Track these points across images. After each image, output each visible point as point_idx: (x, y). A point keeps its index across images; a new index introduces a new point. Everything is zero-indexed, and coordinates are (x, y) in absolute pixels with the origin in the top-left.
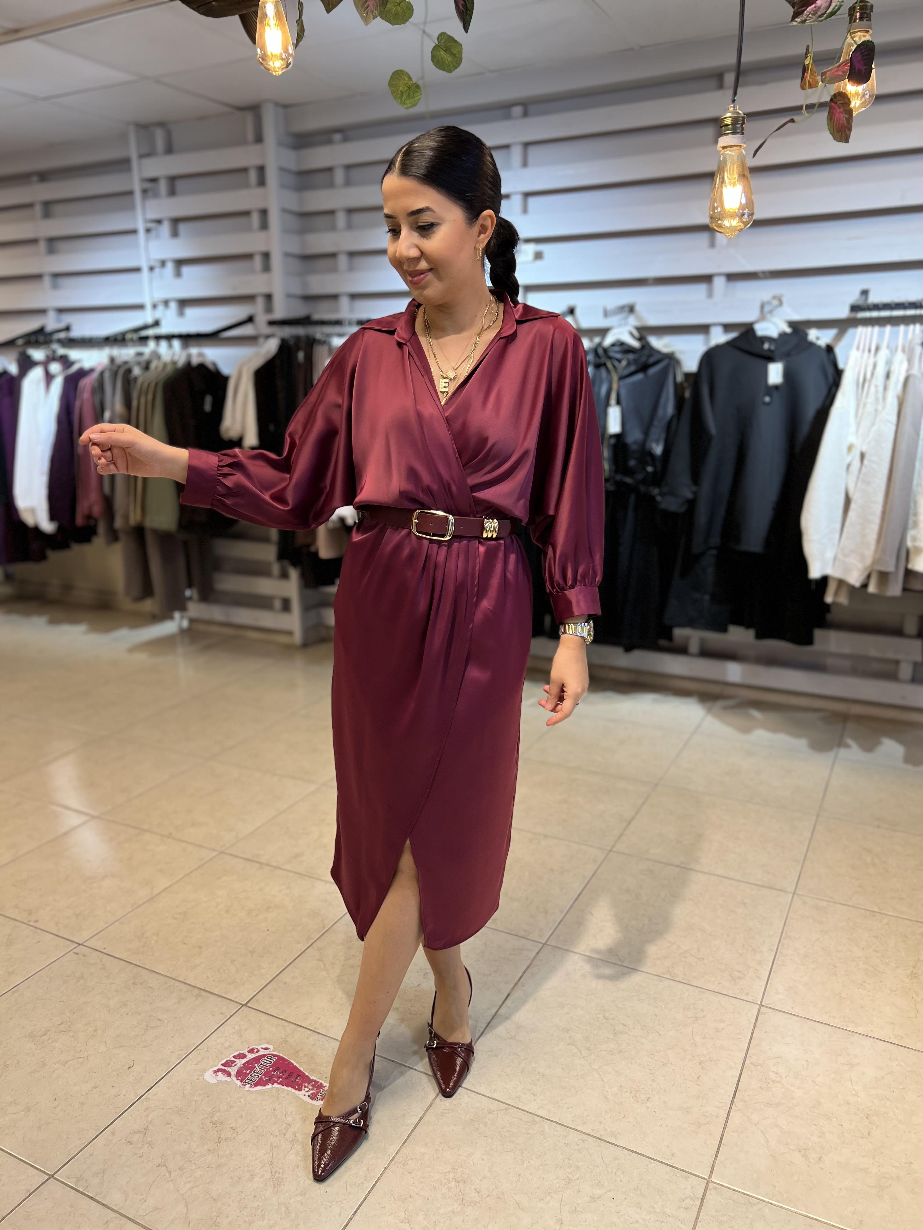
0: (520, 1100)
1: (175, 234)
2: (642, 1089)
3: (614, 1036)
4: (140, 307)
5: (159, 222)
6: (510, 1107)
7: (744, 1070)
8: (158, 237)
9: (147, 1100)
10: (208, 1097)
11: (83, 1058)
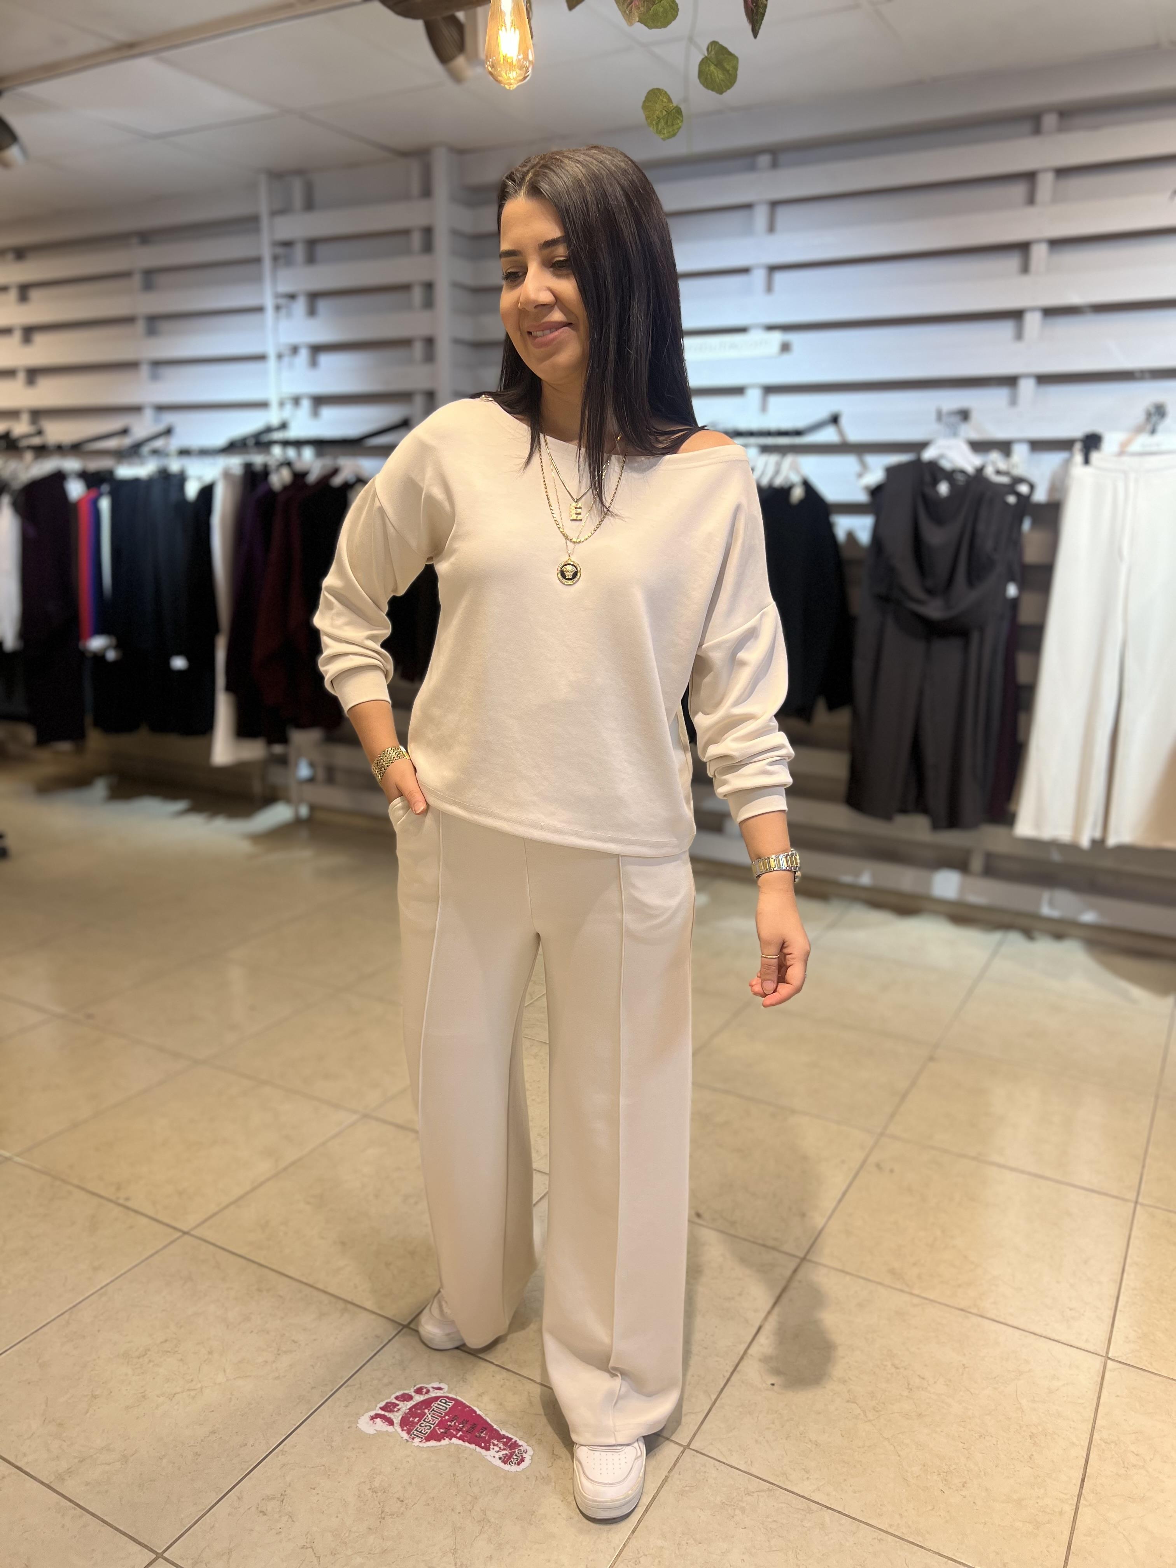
0: (787, 1478)
1: (312, 312)
2: (953, 1470)
3: (909, 1392)
4: (263, 405)
5: (292, 297)
6: (775, 1488)
7: (1092, 1448)
8: (289, 315)
9: (283, 1452)
10: (364, 1453)
11: (195, 1390)
